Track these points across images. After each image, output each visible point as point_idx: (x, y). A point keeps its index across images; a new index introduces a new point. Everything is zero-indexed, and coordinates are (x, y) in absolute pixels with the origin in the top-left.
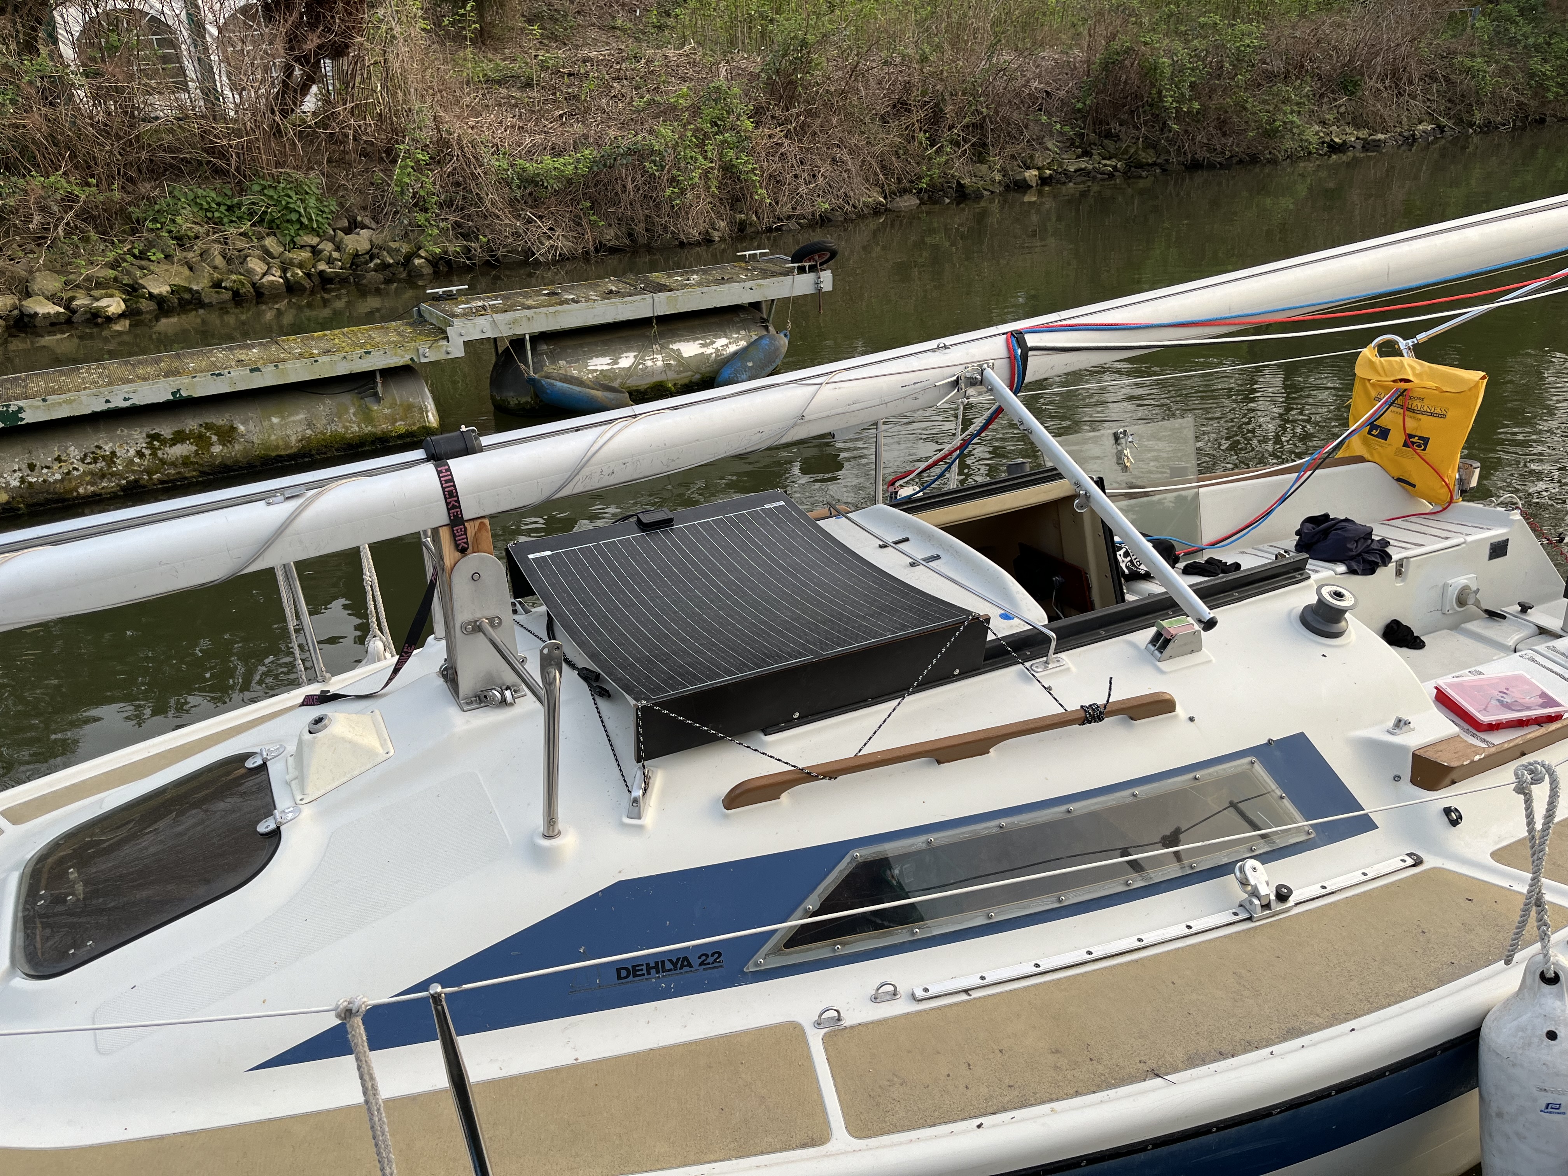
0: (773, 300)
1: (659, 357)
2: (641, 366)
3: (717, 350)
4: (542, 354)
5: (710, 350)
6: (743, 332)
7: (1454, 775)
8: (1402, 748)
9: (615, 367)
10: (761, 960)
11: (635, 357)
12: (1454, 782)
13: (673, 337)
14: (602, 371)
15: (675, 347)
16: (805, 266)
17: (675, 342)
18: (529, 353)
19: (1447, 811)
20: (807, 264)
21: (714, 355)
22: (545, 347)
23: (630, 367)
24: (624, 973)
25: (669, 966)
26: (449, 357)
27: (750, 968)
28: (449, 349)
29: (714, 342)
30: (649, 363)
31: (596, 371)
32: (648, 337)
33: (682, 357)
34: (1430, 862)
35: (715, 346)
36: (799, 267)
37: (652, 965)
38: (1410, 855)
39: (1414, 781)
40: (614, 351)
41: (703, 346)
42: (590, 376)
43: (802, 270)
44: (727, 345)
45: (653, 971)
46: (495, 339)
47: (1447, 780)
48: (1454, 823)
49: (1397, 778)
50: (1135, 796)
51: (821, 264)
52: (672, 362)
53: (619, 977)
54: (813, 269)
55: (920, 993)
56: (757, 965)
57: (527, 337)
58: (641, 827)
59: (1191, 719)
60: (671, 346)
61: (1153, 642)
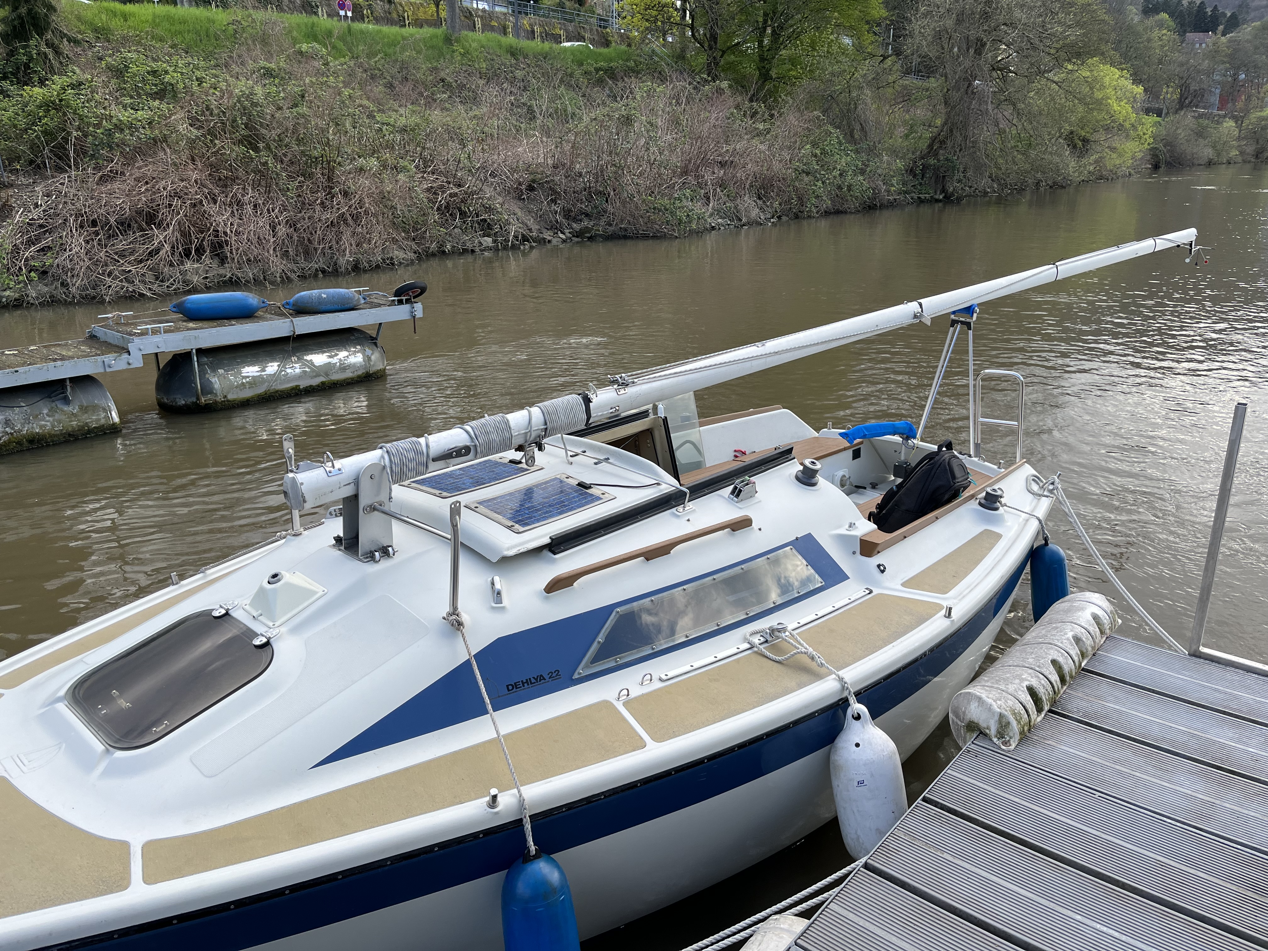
0: (380, 324)
1: (297, 365)
2: (283, 373)
3: (340, 360)
4: (205, 364)
5: (335, 360)
6: (359, 347)
7: (879, 549)
8: (855, 537)
9: (263, 373)
10: (581, 671)
11: (279, 366)
12: (879, 552)
13: (306, 351)
14: (253, 377)
15: (309, 357)
16: (402, 300)
17: (308, 355)
18: (196, 363)
19: (879, 566)
20: (404, 298)
21: (338, 364)
22: (206, 359)
23: (275, 373)
24: (510, 688)
25: (533, 681)
26: (131, 367)
27: (576, 676)
28: (131, 361)
29: (338, 355)
30: (289, 371)
31: (248, 377)
32: (286, 351)
33: (314, 366)
34: (876, 591)
35: (338, 357)
36: (398, 300)
37: (525, 681)
38: (867, 589)
39: (862, 554)
40: (262, 362)
41: (330, 357)
42: (244, 381)
43: (400, 302)
44: (347, 357)
45: (526, 685)
46: (156, 354)
47: (876, 552)
48: (883, 572)
49: (854, 553)
50: (742, 569)
51: (414, 297)
52: (307, 369)
53: (509, 690)
54: (408, 301)
55: (664, 677)
56: (580, 674)
57: (194, 351)
58: (503, 608)
59: (760, 529)
60: (305, 358)
61: (733, 492)
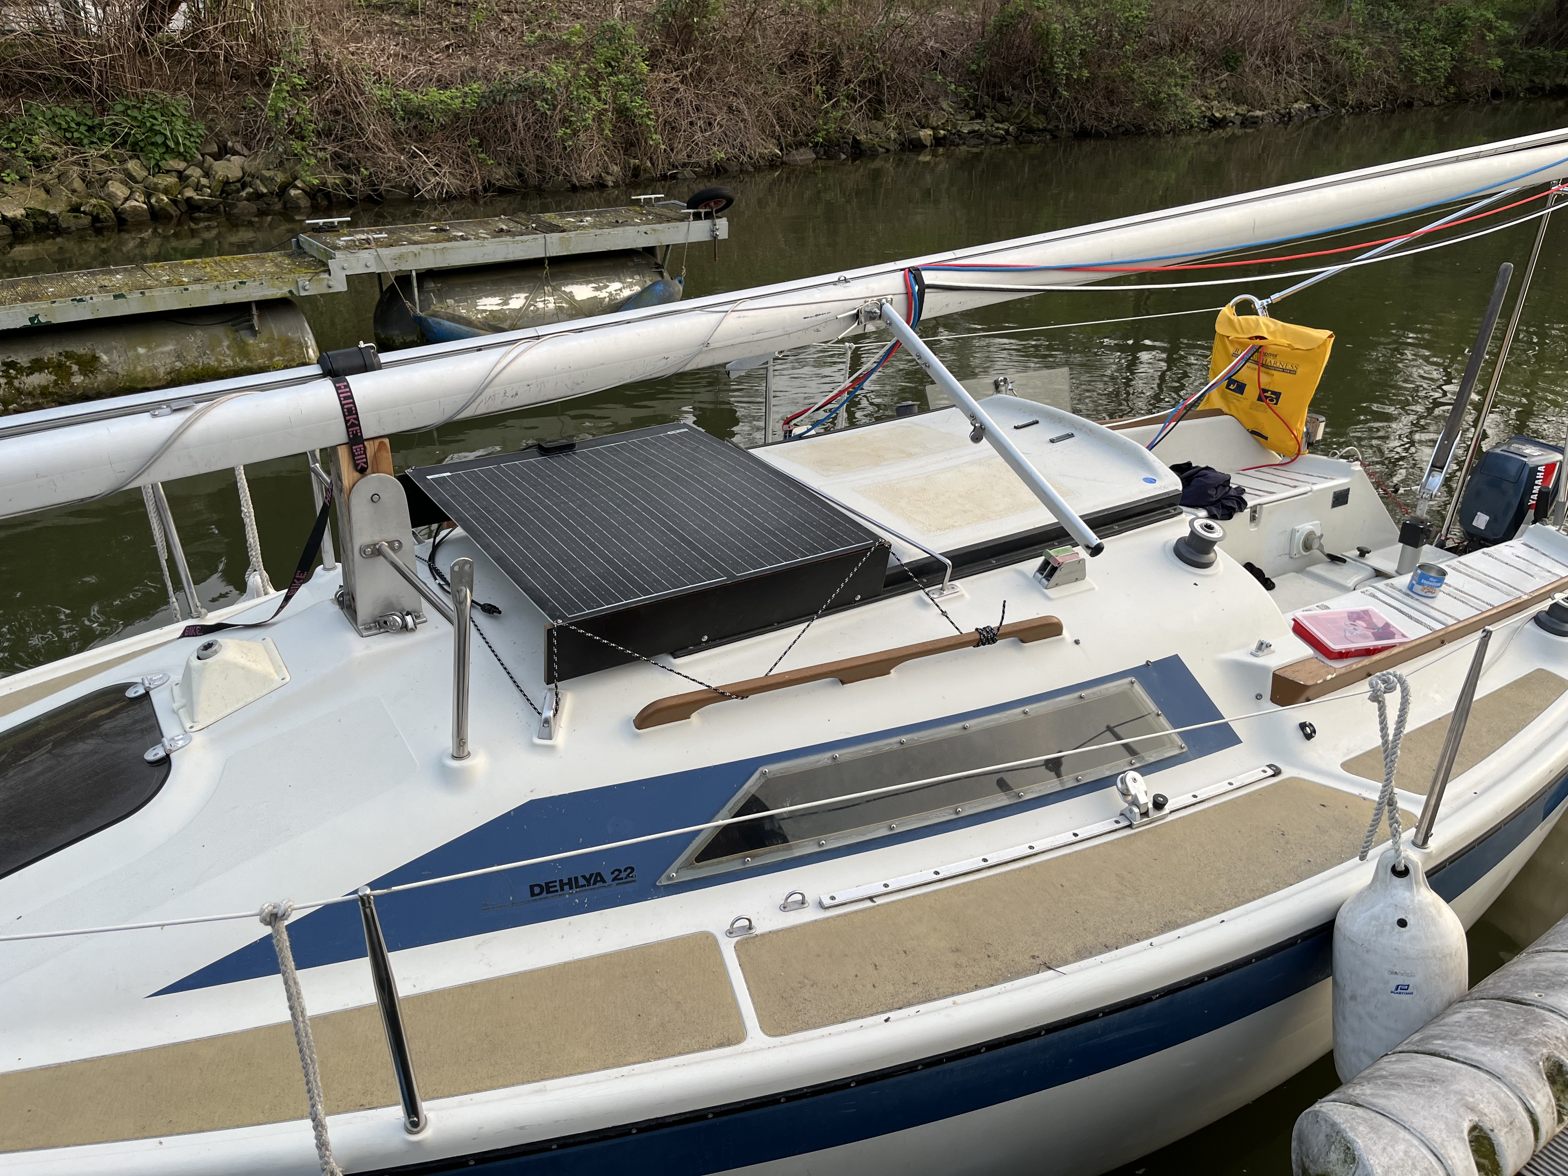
0: (668, 246)
1: (551, 299)
2: (532, 308)
3: (611, 294)
4: (429, 292)
5: (603, 294)
6: (637, 277)
7: (1308, 694)
8: (1263, 669)
9: (505, 307)
10: (673, 874)
11: (526, 298)
12: (1308, 700)
13: (566, 279)
14: (491, 311)
15: (568, 289)
16: (700, 213)
17: (567, 285)
18: (416, 290)
19: (1303, 726)
20: (703, 211)
21: (607, 299)
22: (433, 285)
23: (521, 308)
24: (537, 890)
25: (582, 882)
26: (331, 291)
27: (663, 881)
28: (331, 283)
29: (608, 286)
30: (541, 305)
31: (485, 311)
32: (540, 278)
33: (575, 300)
34: (1288, 772)
35: (608, 290)
36: (694, 214)
37: (566, 881)
38: (1270, 766)
39: (1274, 700)
40: (504, 291)
41: (597, 289)
42: (479, 316)
43: (697, 216)
44: (621, 290)
45: (566, 887)
46: (379, 274)
47: (1303, 698)
48: (1309, 737)
49: (1259, 697)
50: (1025, 713)
51: (717, 212)
52: (564, 305)
53: (533, 894)
54: (708, 216)
55: (827, 902)
56: (670, 878)
57: (414, 273)
58: (552, 748)
59: (1077, 642)
60: (563, 289)
61: (1041, 569)
